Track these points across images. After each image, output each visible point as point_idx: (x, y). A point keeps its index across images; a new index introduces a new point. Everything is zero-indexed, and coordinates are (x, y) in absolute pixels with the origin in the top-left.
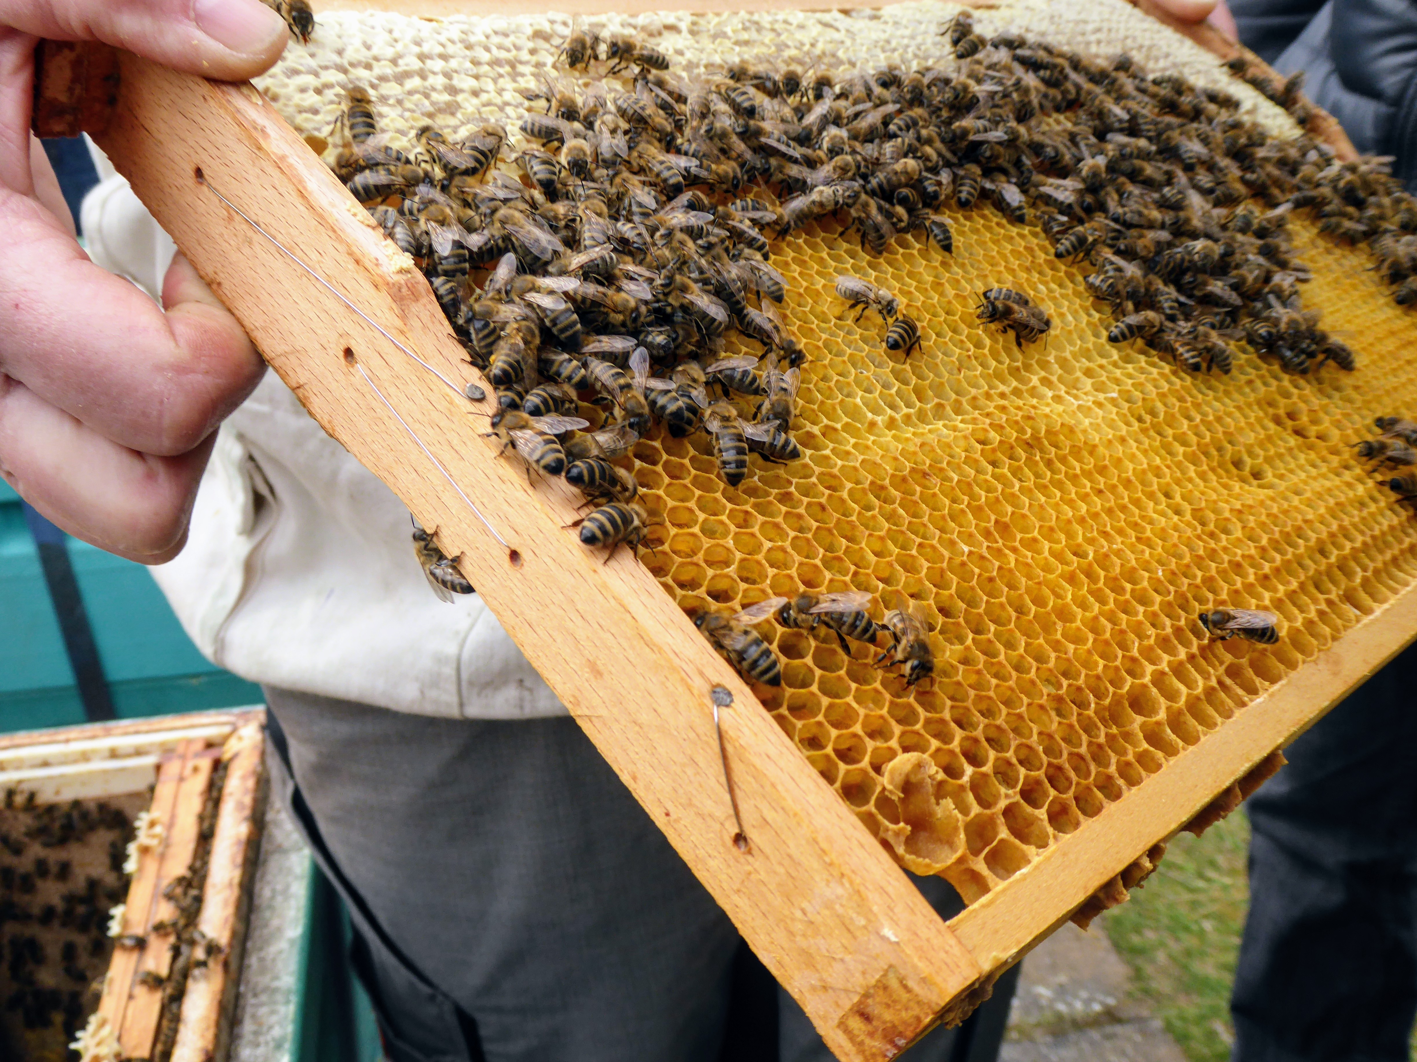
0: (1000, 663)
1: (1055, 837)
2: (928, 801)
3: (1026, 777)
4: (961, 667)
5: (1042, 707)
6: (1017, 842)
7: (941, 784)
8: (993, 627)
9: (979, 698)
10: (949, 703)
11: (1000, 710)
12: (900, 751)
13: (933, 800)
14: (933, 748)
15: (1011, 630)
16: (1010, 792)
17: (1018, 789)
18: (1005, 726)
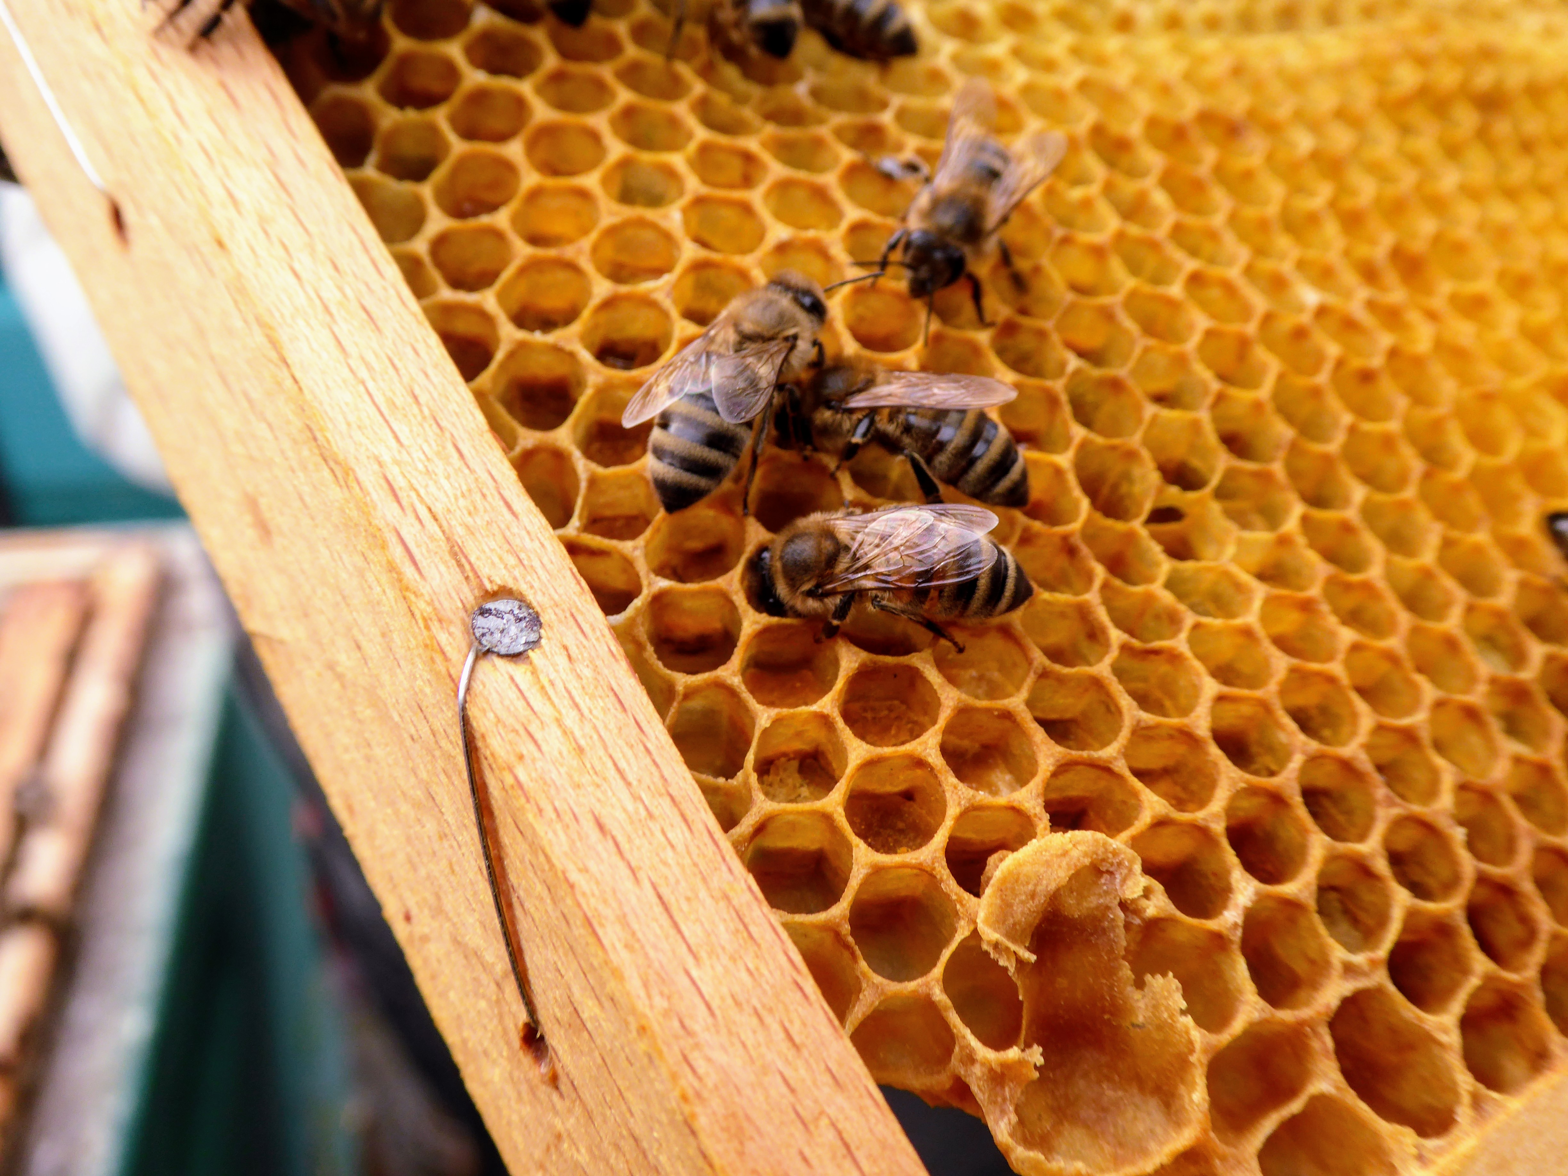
0: (1367, 587)
1: (1477, 1102)
2: (1111, 971)
3: (1411, 915)
4: (1260, 591)
5: (1471, 714)
6: (1363, 1108)
7: (1154, 926)
8: (1359, 493)
9: (1299, 677)
10: (1211, 687)
11: (1354, 716)
12: (1043, 821)
13: (1126, 971)
14: (1145, 819)
15: (1404, 506)
16: (1359, 959)
17: (1383, 951)
18: (1365, 763)
